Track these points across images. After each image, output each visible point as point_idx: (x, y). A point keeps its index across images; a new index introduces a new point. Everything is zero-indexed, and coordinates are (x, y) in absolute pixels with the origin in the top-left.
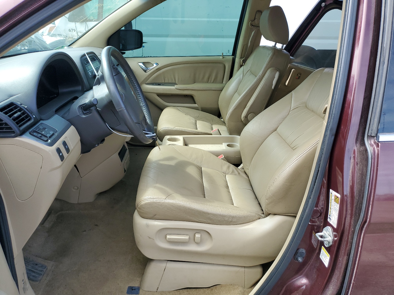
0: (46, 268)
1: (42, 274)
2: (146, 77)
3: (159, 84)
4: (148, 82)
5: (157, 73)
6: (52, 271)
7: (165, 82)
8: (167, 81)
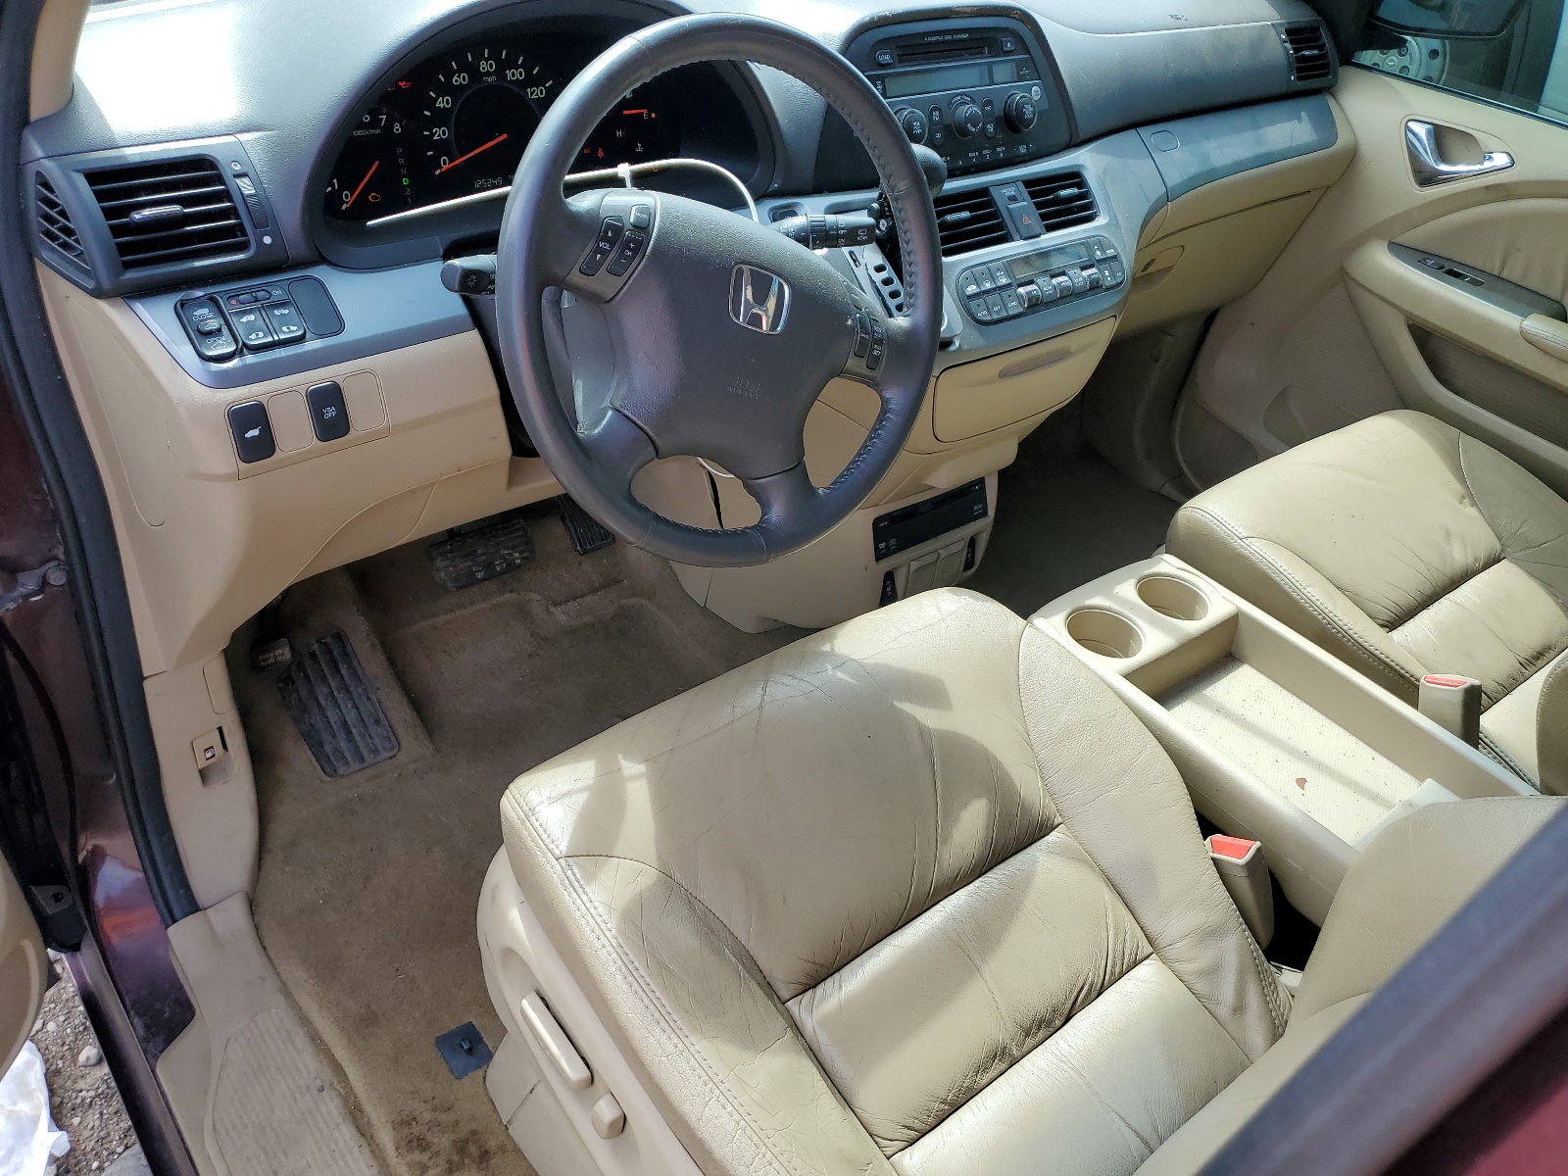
0: (392, 754)
1: (362, 760)
2: (1408, 212)
3: (1452, 272)
4: (1409, 237)
5: (1488, 206)
6: (400, 775)
7: (1505, 275)
8: (1513, 273)
